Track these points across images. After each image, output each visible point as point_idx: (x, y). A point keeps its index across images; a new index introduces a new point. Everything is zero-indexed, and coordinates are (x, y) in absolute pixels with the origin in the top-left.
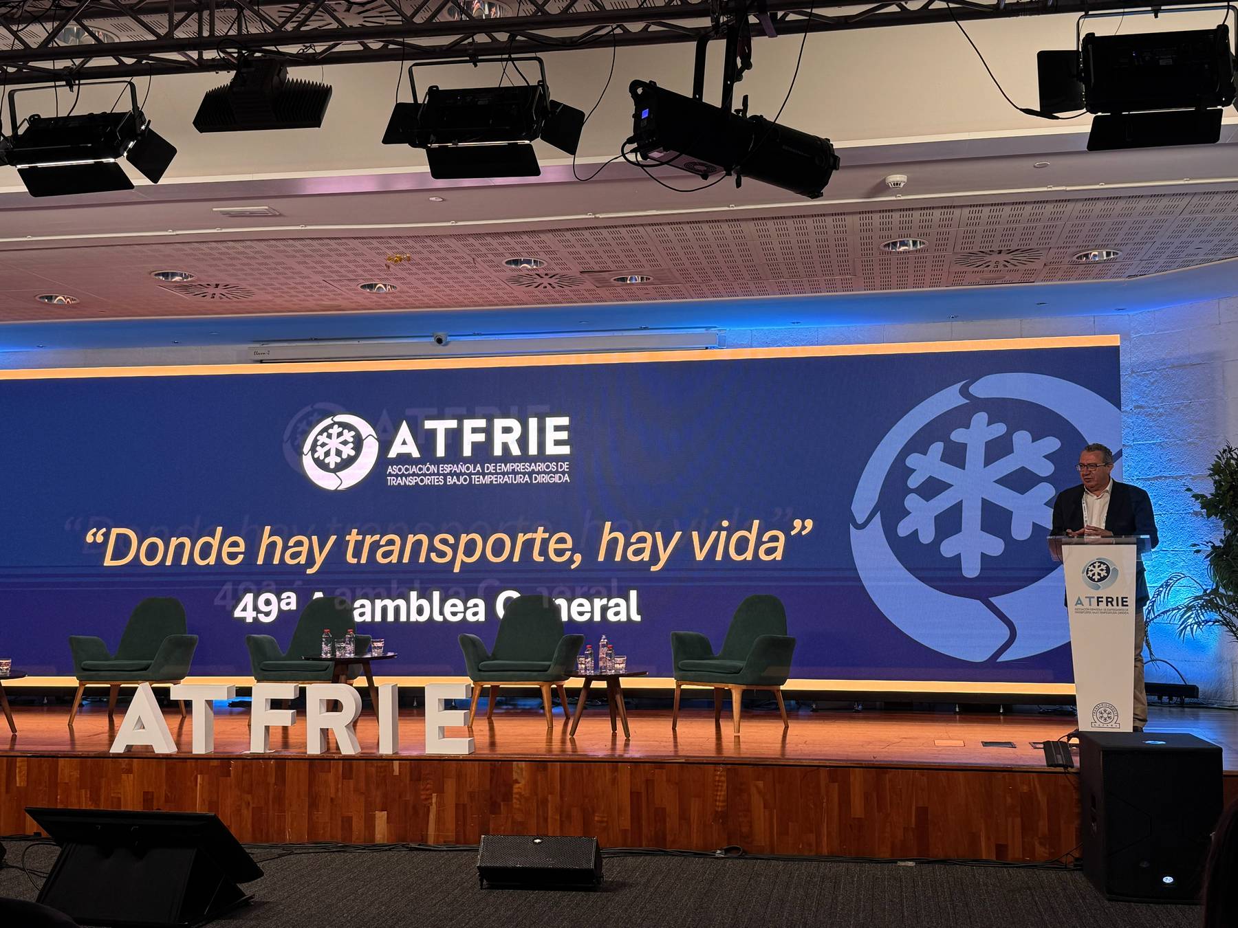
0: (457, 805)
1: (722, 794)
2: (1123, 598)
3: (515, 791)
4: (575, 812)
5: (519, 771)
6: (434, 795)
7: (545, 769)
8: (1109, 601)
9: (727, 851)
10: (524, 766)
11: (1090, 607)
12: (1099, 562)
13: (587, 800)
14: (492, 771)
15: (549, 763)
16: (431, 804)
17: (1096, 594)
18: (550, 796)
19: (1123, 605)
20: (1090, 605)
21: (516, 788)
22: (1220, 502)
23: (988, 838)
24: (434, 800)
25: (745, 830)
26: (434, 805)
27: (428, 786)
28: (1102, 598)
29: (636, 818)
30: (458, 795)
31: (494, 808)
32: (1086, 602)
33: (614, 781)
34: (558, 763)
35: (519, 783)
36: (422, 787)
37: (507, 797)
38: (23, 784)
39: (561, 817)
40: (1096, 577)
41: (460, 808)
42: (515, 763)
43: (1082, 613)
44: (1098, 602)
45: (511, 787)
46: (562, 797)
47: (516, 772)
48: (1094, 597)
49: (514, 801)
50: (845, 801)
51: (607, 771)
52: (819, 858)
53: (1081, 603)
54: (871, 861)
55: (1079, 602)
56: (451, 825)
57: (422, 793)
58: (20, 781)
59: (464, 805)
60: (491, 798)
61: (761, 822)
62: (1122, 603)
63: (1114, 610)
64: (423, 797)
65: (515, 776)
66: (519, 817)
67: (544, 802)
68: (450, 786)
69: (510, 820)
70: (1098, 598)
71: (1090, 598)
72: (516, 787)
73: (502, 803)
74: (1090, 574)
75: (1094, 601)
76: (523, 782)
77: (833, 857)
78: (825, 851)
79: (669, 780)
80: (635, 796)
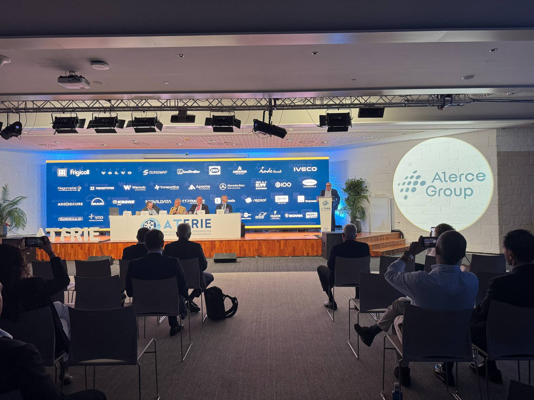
1: (257, 246)
4: (228, 250)
7: (222, 242)
8: (327, 208)
9: (258, 256)
10: (218, 242)
12: (326, 201)
13: (230, 248)
14: (211, 243)
18: (223, 247)
21: (216, 246)
22: (347, 190)
23: (306, 252)
25: (261, 252)
29: (240, 251)
31: (212, 250)
32: (323, 209)
33: (236, 244)
34: (225, 241)
37: (215, 248)
38: (111, 249)
39: (225, 251)
40: (325, 204)
42: (216, 241)
44: (325, 209)
45: (215, 246)
46: (225, 247)
50: (280, 246)
52: (275, 257)
54: (285, 257)
58: (110, 248)
60: (211, 248)
61: (264, 251)
63: (328, 210)
65: (216, 244)
66: (217, 252)
67: (222, 249)
76: (218, 245)
77: (277, 256)
78: (276, 255)
79: (247, 244)
80: (240, 247)
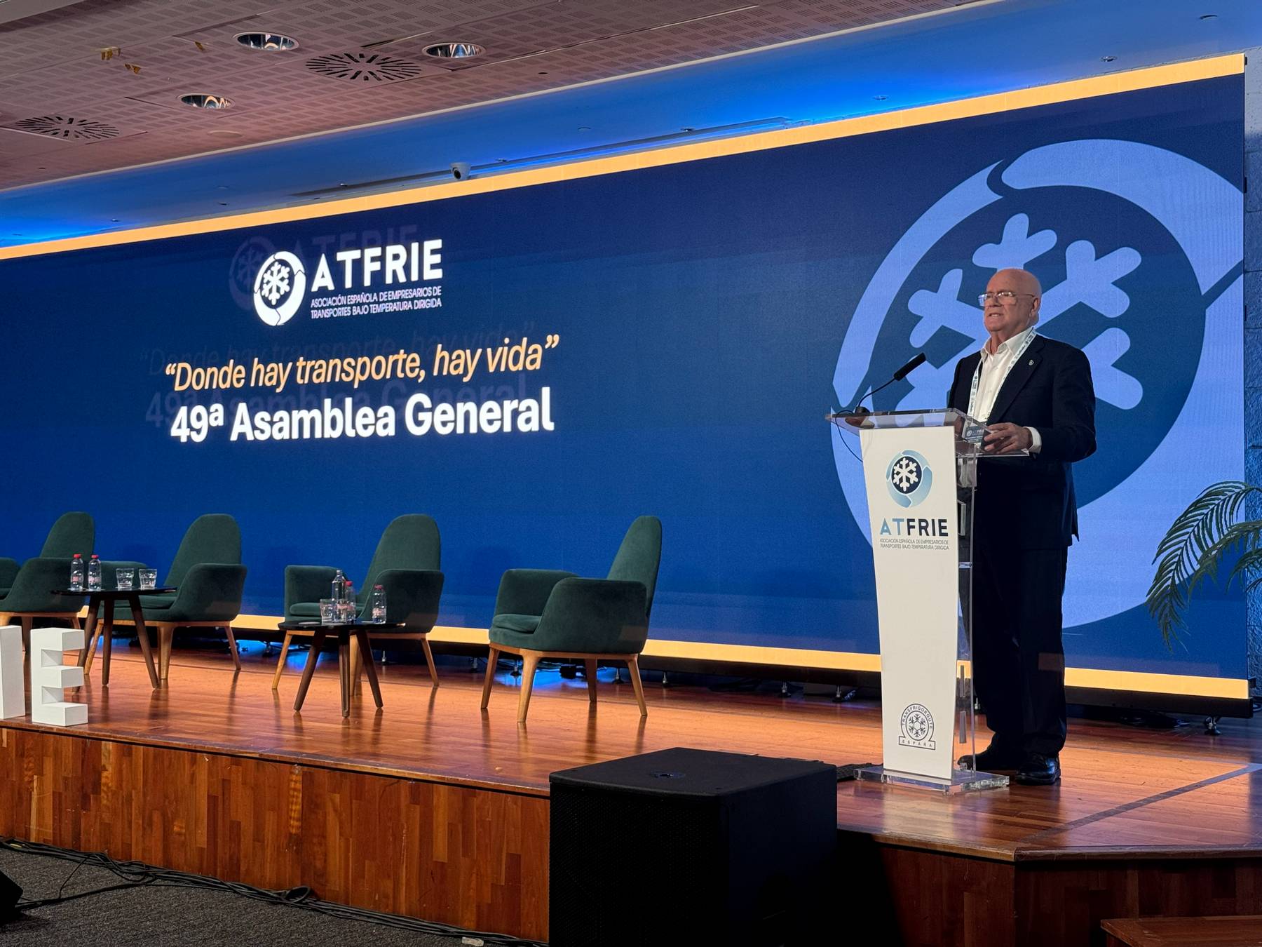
0: (54, 793)
1: (297, 809)
2: (940, 521)
3: (103, 780)
4: (157, 817)
5: (107, 754)
6: (35, 777)
7: (130, 753)
8: (923, 526)
10: (111, 747)
11: (899, 537)
12: (907, 458)
13: (167, 802)
15: (134, 746)
16: (32, 788)
17: (907, 513)
18: (133, 792)
19: (941, 534)
20: (899, 534)
24: (35, 784)
26: (35, 790)
27: (31, 765)
28: (913, 520)
30: (55, 781)
31: (85, 801)
32: (893, 526)
33: (193, 778)
34: (142, 747)
35: (107, 770)
36: (25, 766)
39: (143, 823)
40: (905, 485)
41: (57, 796)
42: (103, 742)
43: (889, 546)
44: (910, 527)
46: (145, 795)
47: (104, 755)
48: (903, 520)
49: (103, 794)
51: (186, 762)
53: (888, 531)
55: (885, 529)
56: (49, 820)
57: (26, 773)
59: (60, 794)
60: (83, 787)
62: (940, 531)
63: (929, 542)
64: (26, 779)
65: (103, 761)
66: (106, 817)
67: (129, 800)
68: (49, 766)
69: (98, 820)
70: (909, 521)
71: (898, 521)
72: (105, 774)
73: (92, 796)
74: (897, 478)
75: (904, 525)
76: (110, 769)
79: (244, 783)
80: (212, 799)
